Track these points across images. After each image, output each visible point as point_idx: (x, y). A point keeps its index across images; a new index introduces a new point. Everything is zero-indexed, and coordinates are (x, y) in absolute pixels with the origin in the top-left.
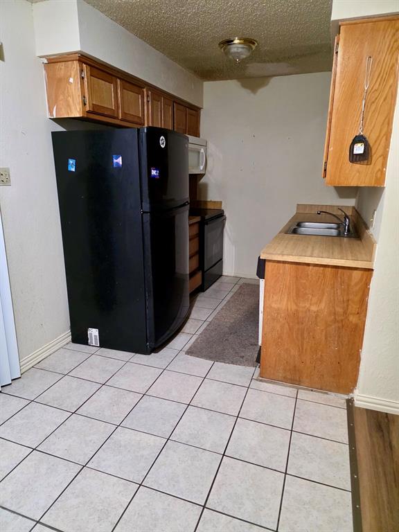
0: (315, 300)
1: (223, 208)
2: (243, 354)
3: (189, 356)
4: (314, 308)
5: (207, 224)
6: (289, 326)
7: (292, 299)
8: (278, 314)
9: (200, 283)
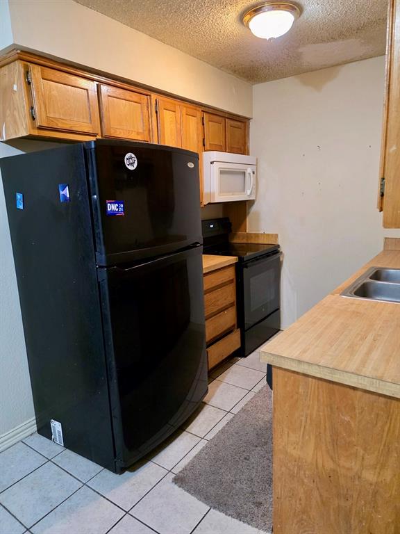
0: (370, 459)
1: (280, 242)
2: (261, 500)
3: (176, 487)
4: (369, 476)
5: (247, 267)
6: (321, 496)
7: (324, 448)
8: (300, 468)
9: (239, 346)
